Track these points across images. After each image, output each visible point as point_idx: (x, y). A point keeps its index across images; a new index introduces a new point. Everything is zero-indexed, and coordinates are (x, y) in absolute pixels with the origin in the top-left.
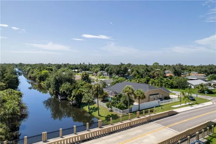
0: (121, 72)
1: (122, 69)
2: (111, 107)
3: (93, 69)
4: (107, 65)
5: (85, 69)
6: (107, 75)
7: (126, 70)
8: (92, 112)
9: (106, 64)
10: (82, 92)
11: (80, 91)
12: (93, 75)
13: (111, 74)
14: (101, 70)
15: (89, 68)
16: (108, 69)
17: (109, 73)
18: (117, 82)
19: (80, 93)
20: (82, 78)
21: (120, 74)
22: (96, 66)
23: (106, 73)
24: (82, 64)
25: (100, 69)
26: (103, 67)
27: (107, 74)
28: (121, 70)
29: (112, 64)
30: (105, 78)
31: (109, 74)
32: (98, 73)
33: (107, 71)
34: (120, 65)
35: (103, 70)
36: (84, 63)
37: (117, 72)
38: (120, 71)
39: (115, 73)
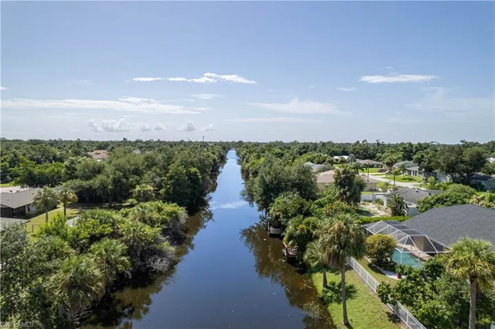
0: (463, 165)
1: (466, 158)
2: (394, 303)
3: (385, 154)
4: (421, 147)
5: (365, 155)
6: (420, 173)
7: (479, 160)
8: (330, 301)
9: (420, 144)
10: (315, 227)
11: (308, 224)
12: (380, 171)
13: (429, 171)
14: (404, 158)
15: (375, 153)
16: (423, 156)
17: (425, 168)
18: (441, 201)
19: (308, 231)
20: (336, 182)
21: (459, 173)
22: (395, 148)
23: (416, 168)
24: (361, 142)
25: (400, 156)
26: (412, 152)
27: (420, 169)
28: (463, 162)
29: (441, 143)
30: (410, 180)
31: (424, 170)
32: (394, 166)
33: (419, 161)
34: (458, 145)
35: (410, 159)
36: (365, 141)
37: (448, 166)
38: (457, 162)
39: (442, 168)
